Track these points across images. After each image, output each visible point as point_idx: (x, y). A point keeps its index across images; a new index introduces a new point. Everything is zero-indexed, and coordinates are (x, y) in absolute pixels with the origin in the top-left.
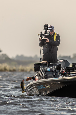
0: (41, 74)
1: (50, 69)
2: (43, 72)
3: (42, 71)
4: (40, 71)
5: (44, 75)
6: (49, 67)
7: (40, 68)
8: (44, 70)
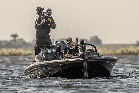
0: (41, 56)
1: (50, 51)
2: (43, 55)
3: (43, 53)
4: (41, 53)
5: (44, 57)
6: (49, 49)
7: (40, 50)
8: (44, 52)
